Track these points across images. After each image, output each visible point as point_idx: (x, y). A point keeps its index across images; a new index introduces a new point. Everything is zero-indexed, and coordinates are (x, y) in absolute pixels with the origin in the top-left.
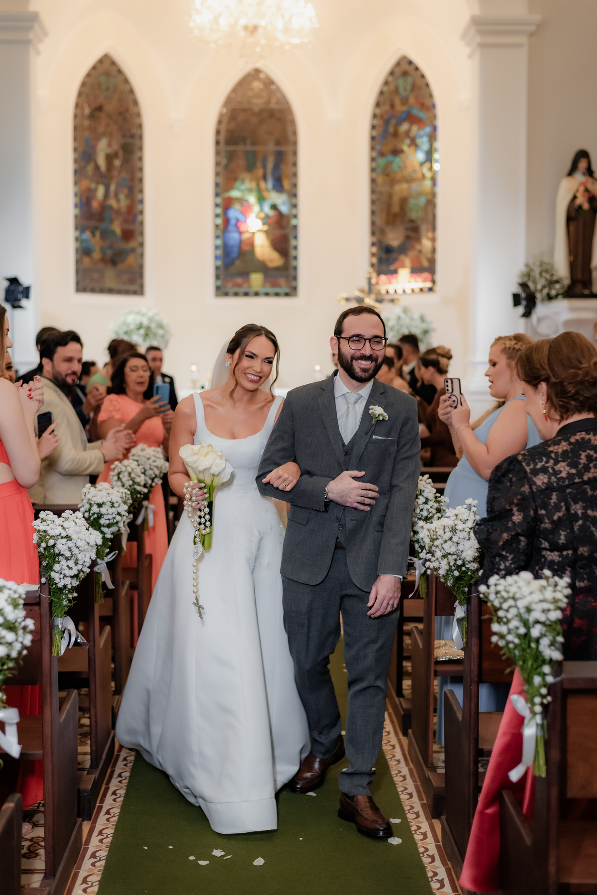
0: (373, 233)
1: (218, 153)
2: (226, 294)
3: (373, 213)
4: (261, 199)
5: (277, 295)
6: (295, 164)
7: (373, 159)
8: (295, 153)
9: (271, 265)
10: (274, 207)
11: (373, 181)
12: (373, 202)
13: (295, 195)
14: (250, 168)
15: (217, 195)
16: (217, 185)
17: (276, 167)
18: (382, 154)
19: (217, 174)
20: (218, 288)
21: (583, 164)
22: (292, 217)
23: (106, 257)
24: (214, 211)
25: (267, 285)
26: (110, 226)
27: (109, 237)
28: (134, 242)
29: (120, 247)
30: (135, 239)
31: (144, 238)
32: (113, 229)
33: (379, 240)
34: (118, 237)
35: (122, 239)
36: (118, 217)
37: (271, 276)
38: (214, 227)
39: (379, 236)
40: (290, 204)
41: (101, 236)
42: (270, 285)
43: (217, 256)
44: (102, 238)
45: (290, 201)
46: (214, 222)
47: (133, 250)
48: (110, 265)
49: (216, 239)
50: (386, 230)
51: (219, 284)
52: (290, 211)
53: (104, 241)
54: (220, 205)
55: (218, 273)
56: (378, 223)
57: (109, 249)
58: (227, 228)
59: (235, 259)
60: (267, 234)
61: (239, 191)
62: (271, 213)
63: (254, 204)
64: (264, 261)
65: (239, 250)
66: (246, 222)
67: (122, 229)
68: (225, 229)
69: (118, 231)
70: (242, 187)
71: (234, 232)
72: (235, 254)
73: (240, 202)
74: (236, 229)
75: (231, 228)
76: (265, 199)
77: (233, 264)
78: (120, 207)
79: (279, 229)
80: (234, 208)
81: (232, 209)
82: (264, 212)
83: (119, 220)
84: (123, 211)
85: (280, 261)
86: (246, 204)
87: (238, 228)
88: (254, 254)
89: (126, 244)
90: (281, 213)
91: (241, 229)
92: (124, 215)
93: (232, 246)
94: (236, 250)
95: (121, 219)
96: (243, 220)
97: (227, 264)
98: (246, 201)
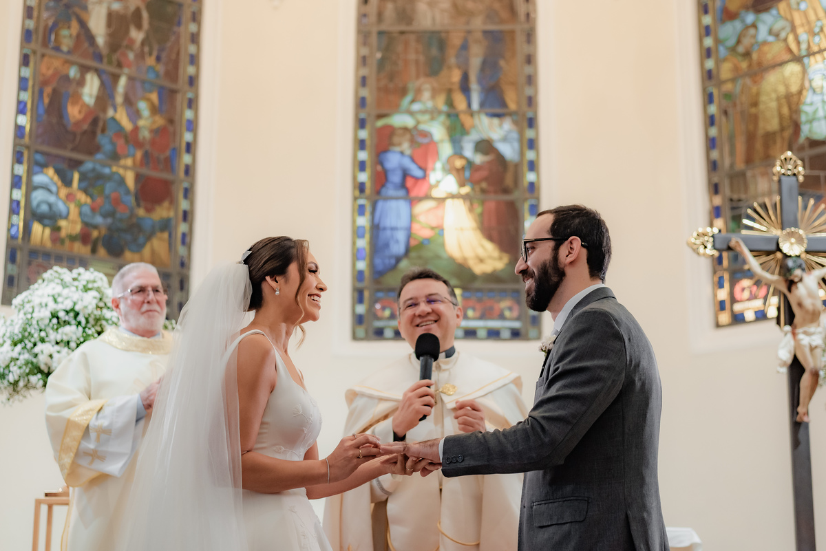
0: (715, 189)
1: (363, 36)
2: (379, 334)
3: (711, 143)
4: (457, 131)
5: (494, 334)
6: (530, 60)
7: (706, 31)
8: (530, 36)
9: (478, 269)
10: (485, 146)
11: (708, 76)
12: (710, 121)
13: (532, 123)
14: (434, 67)
15: (361, 123)
16: (361, 103)
17: (490, 65)
18: (728, 15)
19: (363, 82)
20: (359, 320)
22: (525, 167)
23: (95, 234)
24: (355, 156)
25: (470, 313)
26: (110, 167)
27: (107, 191)
28: (169, 209)
29: (132, 215)
30: (173, 202)
31: (192, 204)
32: (117, 173)
33: (731, 200)
34: (128, 192)
35: (137, 199)
36: (132, 150)
37: (479, 294)
38: (354, 188)
39: (732, 190)
40: (521, 140)
41: (84, 184)
42: (478, 314)
43: (358, 250)
44: (86, 191)
45: (521, 133)
46: (355, 178)
47: (166, 225)
48: (102, 252)
49: (356, 214)
50: (749, 174)
51: (361, 309)
52: (522, 154)
53: (92, 197)
54: (368, 143)
55: (360, 285)
56: (727, 162)
57: (105, 216)
58: (384, 191)
59: (398, 259)
60: (468, 203)
61: (411, 113)
62: (479, 159)
63: (442, 141)
64: (465, 259)
65: (409, 236)
66: (425, 177)
67: (138, 177)
68: (378, 193)
69: (130, 179)
70: (416, 107)
71: (397, 198)
72: (398, 248)
73: (412, 136)
74: (402, 193)
75: (390, 191)
76: (464, 131)
77: (394, 267)
78: (136, 129)
79: (496, 192)
80: (397, 149)
81: (394, 152)
82: (462, 157)
83: (134, 156)
84: (144, 138)
85: (500, 258)
86: (425, 141)
87: (408, 191)
88: (443, 245)
89: (148, 210)
90: (501, 159)
91: (414, 194)
92: (148, 147)
93: (393, 229)
94: (401, 236)
95: (139, 154)
96: (418, 173)
97: (380, 267)
98: (426, 134)
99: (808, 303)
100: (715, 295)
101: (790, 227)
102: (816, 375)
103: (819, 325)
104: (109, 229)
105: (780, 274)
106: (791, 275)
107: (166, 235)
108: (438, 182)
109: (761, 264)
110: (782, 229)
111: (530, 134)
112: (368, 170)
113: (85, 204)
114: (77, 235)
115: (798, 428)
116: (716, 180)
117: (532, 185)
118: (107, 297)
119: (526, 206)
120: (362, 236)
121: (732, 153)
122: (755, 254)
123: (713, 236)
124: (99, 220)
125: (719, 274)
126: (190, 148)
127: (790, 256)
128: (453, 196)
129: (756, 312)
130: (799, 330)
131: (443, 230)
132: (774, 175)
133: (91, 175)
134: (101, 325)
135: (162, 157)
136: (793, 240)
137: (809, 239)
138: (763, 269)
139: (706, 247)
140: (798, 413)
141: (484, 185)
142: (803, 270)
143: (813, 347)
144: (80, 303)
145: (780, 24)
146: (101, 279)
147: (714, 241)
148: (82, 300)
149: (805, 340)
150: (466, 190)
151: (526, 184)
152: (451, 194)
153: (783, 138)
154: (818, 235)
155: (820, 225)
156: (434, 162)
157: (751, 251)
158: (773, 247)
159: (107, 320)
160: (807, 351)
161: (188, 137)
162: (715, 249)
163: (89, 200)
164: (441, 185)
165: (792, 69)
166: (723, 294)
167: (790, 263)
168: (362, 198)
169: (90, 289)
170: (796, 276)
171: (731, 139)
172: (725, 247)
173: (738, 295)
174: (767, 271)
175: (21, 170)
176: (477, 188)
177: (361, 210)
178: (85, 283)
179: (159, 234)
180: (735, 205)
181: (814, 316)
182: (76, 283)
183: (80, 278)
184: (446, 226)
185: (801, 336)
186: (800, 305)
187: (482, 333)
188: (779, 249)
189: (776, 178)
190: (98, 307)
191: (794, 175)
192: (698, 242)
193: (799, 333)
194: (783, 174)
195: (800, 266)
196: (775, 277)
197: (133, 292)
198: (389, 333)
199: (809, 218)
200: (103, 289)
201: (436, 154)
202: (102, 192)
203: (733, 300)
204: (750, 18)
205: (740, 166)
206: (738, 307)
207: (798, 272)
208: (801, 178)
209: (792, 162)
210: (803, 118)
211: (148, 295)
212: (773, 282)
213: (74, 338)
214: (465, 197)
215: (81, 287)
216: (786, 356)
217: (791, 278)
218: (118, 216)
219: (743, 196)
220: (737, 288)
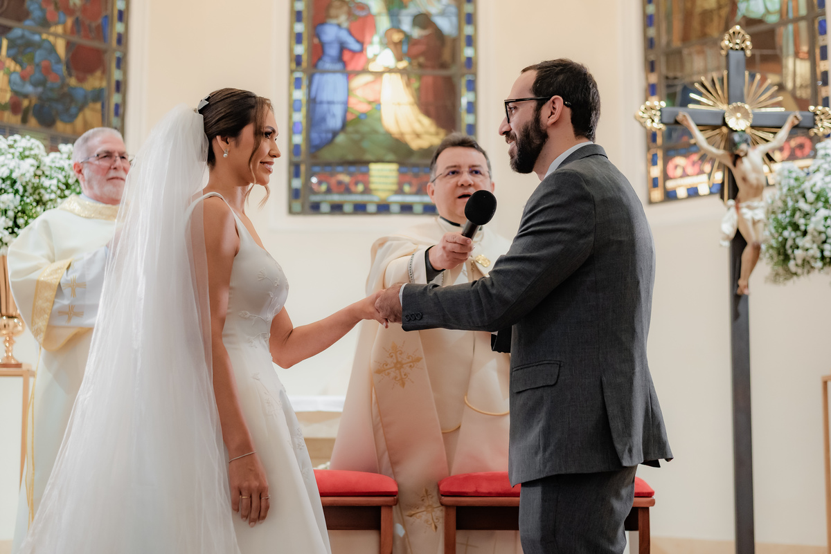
0: (651, 66)
2: (315, 208)
3: (648, 21)
9: (415, 144)
10: (423, 20)
20: (295, 194)
22: (463, 42)
23: (25, 103)
24: (291, 28)
25: (407, 188)
26: (40, 34)
27: (37, 60)
28: (101, 79)
29: (63, 85)
30: (106, 72)
31: (125, 73)
32: (46, 40)
33: (667, 78)
34: (59, 60)
35: (68, 67)
36: (62, 17)
37: (416, 170)
38: (291, 60)
39: (668, 68)
40: (459, 15)
41: (13, 52)
42: (414, 189)
43: (295, 124)
44: (15, 59)
45: (459, 8)
46: (291, 50)
47: (98, 96)
48: (33, 121)
49: (293, 87)
50: (685, 52)
51: (297, 183)
52: (460, 29)
53: (21, 65)
54: (305, 15)
55: (296, 159)
56: (664, 40)
57: (35, 85)
58: (320, 64)
59: (335, 134)
60: (405, 78)
62: (416, 33)
63: (379, 14)
64: (402, 134)
65: (346, 111)
66: (362, 51)
67: (69, 45)
68: (315, 66)
69: (61, 47)
71: (334, 72)
72: (335, 122)
73: (350, 8)
74: (339, 66)
75: (327, 64)
76: (403, 6)
77: (331, 142)
79: (433, 67)
80: (334, 21)
81: (331, 24)
82: (400, 31)
83: (64, 23)
84: (75, 4)
85: (437, 134)
86: (362, 13)
87: (345, 64)
88: (380, 119)
89: (81, 80)
90: (438, 33)
91: (350, 67)
92: (78, 14)
93: (330, 103)
94: (338, 110)
95: (70, 22)
96: (355, 46)
97: (317, 141)
98: (364, 7)
99: (752, 177)
100: (648, 172)
101: (736, 102)
102: (757, 249)
103: (762, 200)
104: (40, 98)
105: (725, 148)
106: (737, 149)
107: (98, 106)
108: (376, 56)
109: (707, 139)
110: (729, 103)
111: (468, 8)
112: (305, 42)
113: (15, 72)
114: (6, 104)
115: (738, 300)
116: (652, 58)
117: (469, 60)
118: (45, 165)
119: (463, 82)
120: (299, 110)
121: (669, 30)
122: (702, 128)
123: (660, 110)
124: (29, 89)
125: (653, 151)
126: (123, 16)
127: (736, 131)
128: (390, 71)
129: (688, 190)
130: (743, 205)
131: (380, 104)
132: (722, 49)
133: (19, 42)
134: (39, 194)
135: (94, 25)
136: (739, 115)
137: (755, 115)
138: (709, 143)
139: (653, 121)
140: (738, 286)
141: (421, 60)
142: (748, 144)
143: (756, 220)
144: (17, 170)
146: (38, 147)
147: (661, 115)
148: (19, 168)
149: (748, 214)
150: (403, 64)
151: (463, 59)
152: (387, 68)
153: (720, 16)
154: (764, 110)
155: (765, 100)
156: (372, 36)
157: (698, 125)
158: (719, 122)
159: (46, 189)
160: (750, 224)
162: (662, 123)
163: (18, 68)
164: (378, 59)
166: (656, 172)
167: (736, 138)
168: (298, 71)
169: (28, 157)
170: (742, 151)
171: (669, 17)
172: (672, 121)
173: (671, 172)
174: (713, 145)
176: (415, 63)
177: (297, 83)
178: (21, 150)
179: (91, 105)
180: (670, 82)
181: (757, 191)
182: (12, 150)
183: (15, 145)
184: (383, 101)
185: (744, 210)
186: (744, 179)
187: (418, 208)
188: (725, 124)
189: (724, 53)
190: (35, 175)
191: (742, 49)
192: (646, 116)
193: (742, 207)
194: (731, 48)
195: (746, 141)
196: (721, 152)
197: (100, 156)
198: (325, 207)
199: (755, 93)
200: (40, 157)
201: (374, 28)
202: (32, 60)
203: (666, 177)
205: (677, 43)
206: (670, 185)
207: (743, 147)
208: (749, 53)
209: (740, 36)
211: (115, 161)
212: (718, 156)
213: (12, 206)
214: (402, 72)
215: (17, 154)
216: (729, 230)
217: (737, 152)
218: (49, 85)
219: (679, 74)
220: (671, 166)
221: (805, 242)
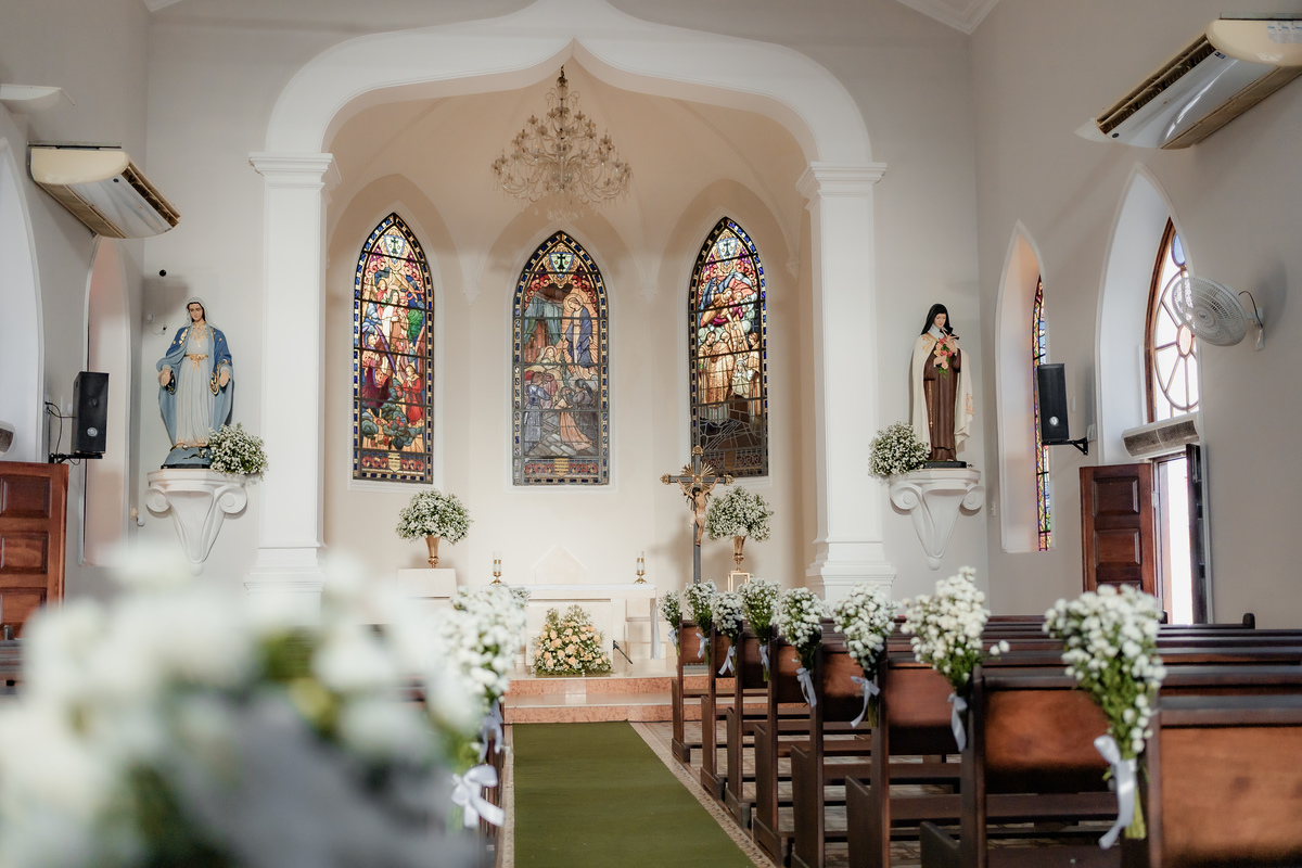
2: (526, 482)
5: (585, 481)
9: (578, 448)
10: (581, 383)
13: (605, 371)
15: (515, 369)
21: (940, 319)
23: (390, 439)
24: (513, 388)
25: (573, 471)
27: (394, 417)
31: (432, 418)
38: (513, 405)
40: (599, 380)
41: (384, 415)
42: (577, 471)
43: (516, 437)
44: (385, 419)
45: (599, 376)
46: (513, 400)
48: (393, 448)
49: (514, 419)
52: (600, 387)
53: (388, 421)
58: (529, 407)
59: (537, 442)
60: (572, 415)
61: (543, 365)
62: (577, 390)
63: (558, 380)
64: (571, 442)
65: (541, 430)
66: (550, 399)
68: (525, 408)
69: (404, 410)
70: (545, 361)
72: (536, 436)
73: (543, 377)
74: (538, 408)
75: (532, 407)
76: (570, 375)
77: (534, 447)
78: (406, 382)
80: (536, 384)
81: (534, 386)
82: (569, 389)
83: (405, 397)
84: (410, 387)
85: (588, 443)
86: (550, 379)
87: (541, 406)
89: (413, 424)
90: (589, 390)
91: (544, 408)
93: (534, 426)
94: (538, 430)
95: (407, 395)
96: (547, 398)
98: (551, 377)
101: (697, 474)
102: (703, 528)
104: (396, 436)
107: (422, 436)
110: (694, 475)
111: (604, 377)
113: (385, 425)
114: (382, 441)
117: (604, 403)
124: (391, 432)
128: (564, 410)
130: (698, 513)
136: (698, 478)
140: (696, 541)
142: (700, 491)
143: (702, 518)
145: (725, 334)
149: (700, 516)
150: (570, 406)
152: (563, 407)
156: (555, 392)
157: (683, 482)
161: (429, 383)
163: (387, 423)
164: (558, 404)
165: (730, 358)
175: (357, 411)
176: (577, 405)
177: (516, 416)
179: (419, 436)
181: (702, 508)
186: (698, 504)
187: (579, 481)
198: (532, 481)
199: (705, 470)
201: (556, 387)
202: (392, 418)
204: (712, 328)
205: (705, 401)
210: (733, 383)
216: (693, 522)
218: (400, 428)
221: (718, 527)
